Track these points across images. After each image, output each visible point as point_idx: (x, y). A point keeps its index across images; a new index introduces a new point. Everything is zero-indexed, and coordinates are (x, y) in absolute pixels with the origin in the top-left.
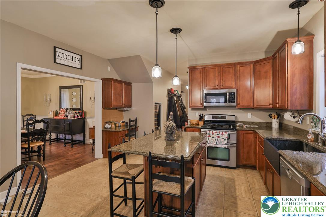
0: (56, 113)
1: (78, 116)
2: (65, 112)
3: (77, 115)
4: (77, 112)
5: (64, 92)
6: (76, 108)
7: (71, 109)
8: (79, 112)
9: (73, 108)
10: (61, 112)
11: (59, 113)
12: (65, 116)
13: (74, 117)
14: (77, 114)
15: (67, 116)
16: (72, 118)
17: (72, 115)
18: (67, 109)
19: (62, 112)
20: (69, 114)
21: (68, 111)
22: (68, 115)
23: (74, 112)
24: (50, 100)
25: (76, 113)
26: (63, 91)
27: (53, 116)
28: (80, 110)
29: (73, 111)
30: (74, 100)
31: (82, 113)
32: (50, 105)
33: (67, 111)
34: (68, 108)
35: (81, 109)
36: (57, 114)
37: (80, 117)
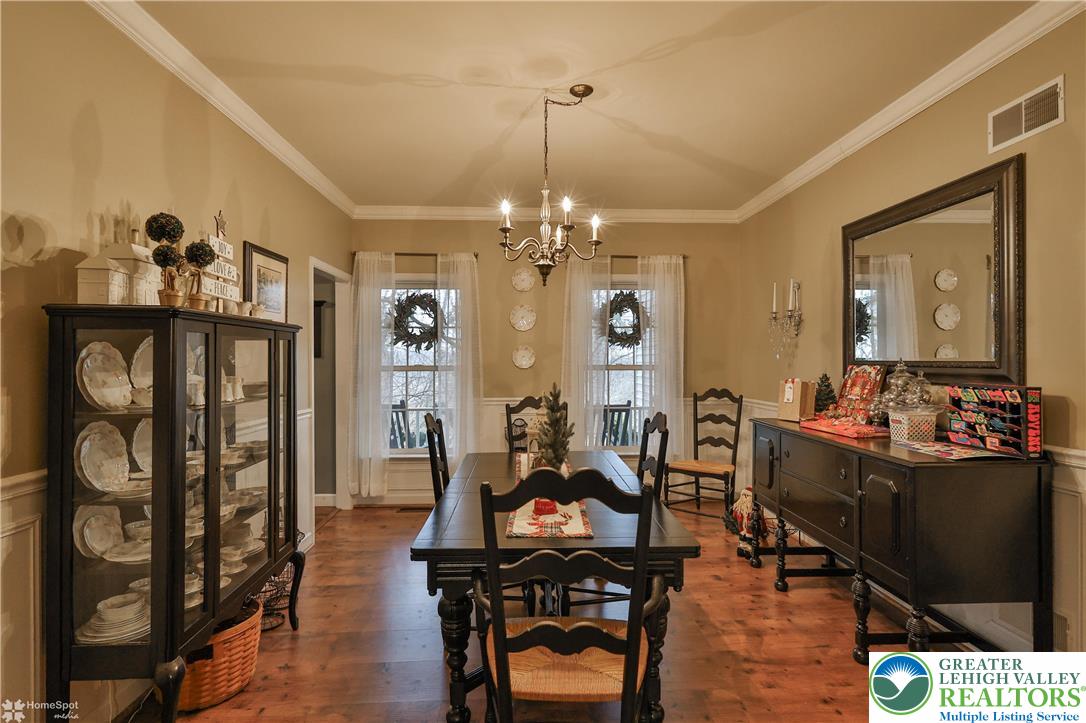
0: (819, 392)
1: (981, 430)
2: (872, 392)
3: (971, 426)
4: (970, 396)
5: (886, 277)
6: (959, 365)
7: (913, 368)
8: (988, 395)
9: (930, 365)
10: (853, 385)
11: (836, 393)
12: (870, 422)
13: (941, 434)
14: (973, 418)
15: (885, 422)
16: (923, 439)
17: (927, 416)
18: (888, 369)
19: (857, 390)
20: (903, 405)
21: (896, 381)
22: (892, 416)
23: (942, 392)
24: (800, 316)
25: (957, 403)
26: (881, 272)
27: (802, 412)
28: (1005, 379)
29: (933, 389)
30: (947, 318)
31: (1015, 408)
32: (796, 346)
33: (884, 386)
34: (895, 364)
35: (1001, 372)
36: (824, 399)
37: (993, 442)
